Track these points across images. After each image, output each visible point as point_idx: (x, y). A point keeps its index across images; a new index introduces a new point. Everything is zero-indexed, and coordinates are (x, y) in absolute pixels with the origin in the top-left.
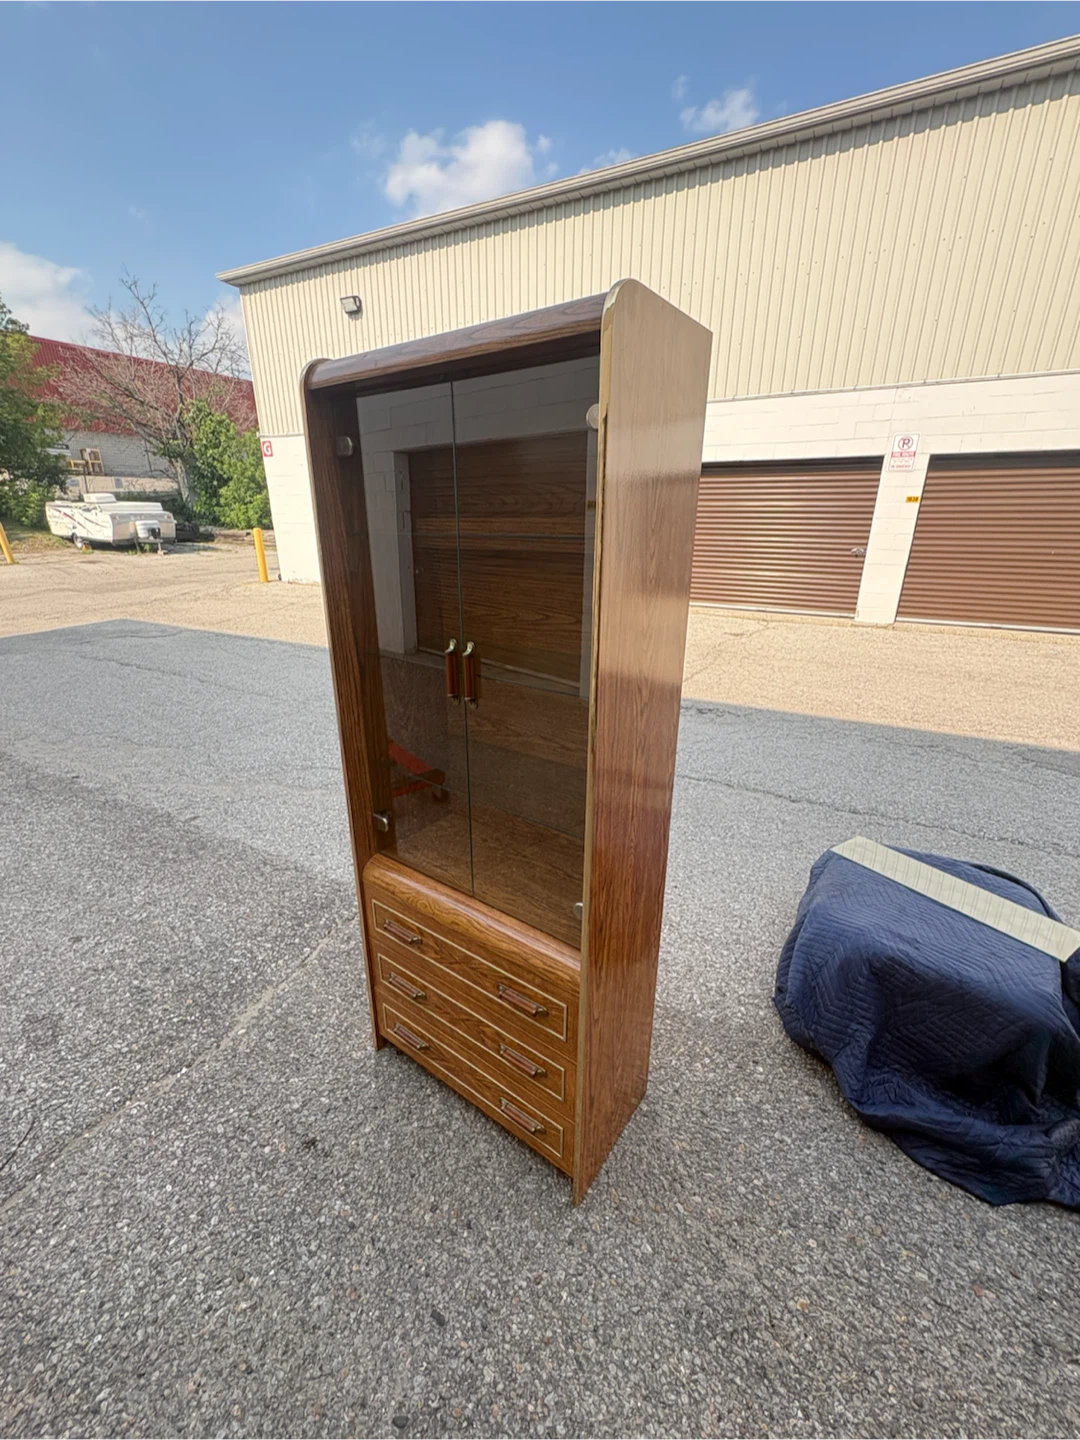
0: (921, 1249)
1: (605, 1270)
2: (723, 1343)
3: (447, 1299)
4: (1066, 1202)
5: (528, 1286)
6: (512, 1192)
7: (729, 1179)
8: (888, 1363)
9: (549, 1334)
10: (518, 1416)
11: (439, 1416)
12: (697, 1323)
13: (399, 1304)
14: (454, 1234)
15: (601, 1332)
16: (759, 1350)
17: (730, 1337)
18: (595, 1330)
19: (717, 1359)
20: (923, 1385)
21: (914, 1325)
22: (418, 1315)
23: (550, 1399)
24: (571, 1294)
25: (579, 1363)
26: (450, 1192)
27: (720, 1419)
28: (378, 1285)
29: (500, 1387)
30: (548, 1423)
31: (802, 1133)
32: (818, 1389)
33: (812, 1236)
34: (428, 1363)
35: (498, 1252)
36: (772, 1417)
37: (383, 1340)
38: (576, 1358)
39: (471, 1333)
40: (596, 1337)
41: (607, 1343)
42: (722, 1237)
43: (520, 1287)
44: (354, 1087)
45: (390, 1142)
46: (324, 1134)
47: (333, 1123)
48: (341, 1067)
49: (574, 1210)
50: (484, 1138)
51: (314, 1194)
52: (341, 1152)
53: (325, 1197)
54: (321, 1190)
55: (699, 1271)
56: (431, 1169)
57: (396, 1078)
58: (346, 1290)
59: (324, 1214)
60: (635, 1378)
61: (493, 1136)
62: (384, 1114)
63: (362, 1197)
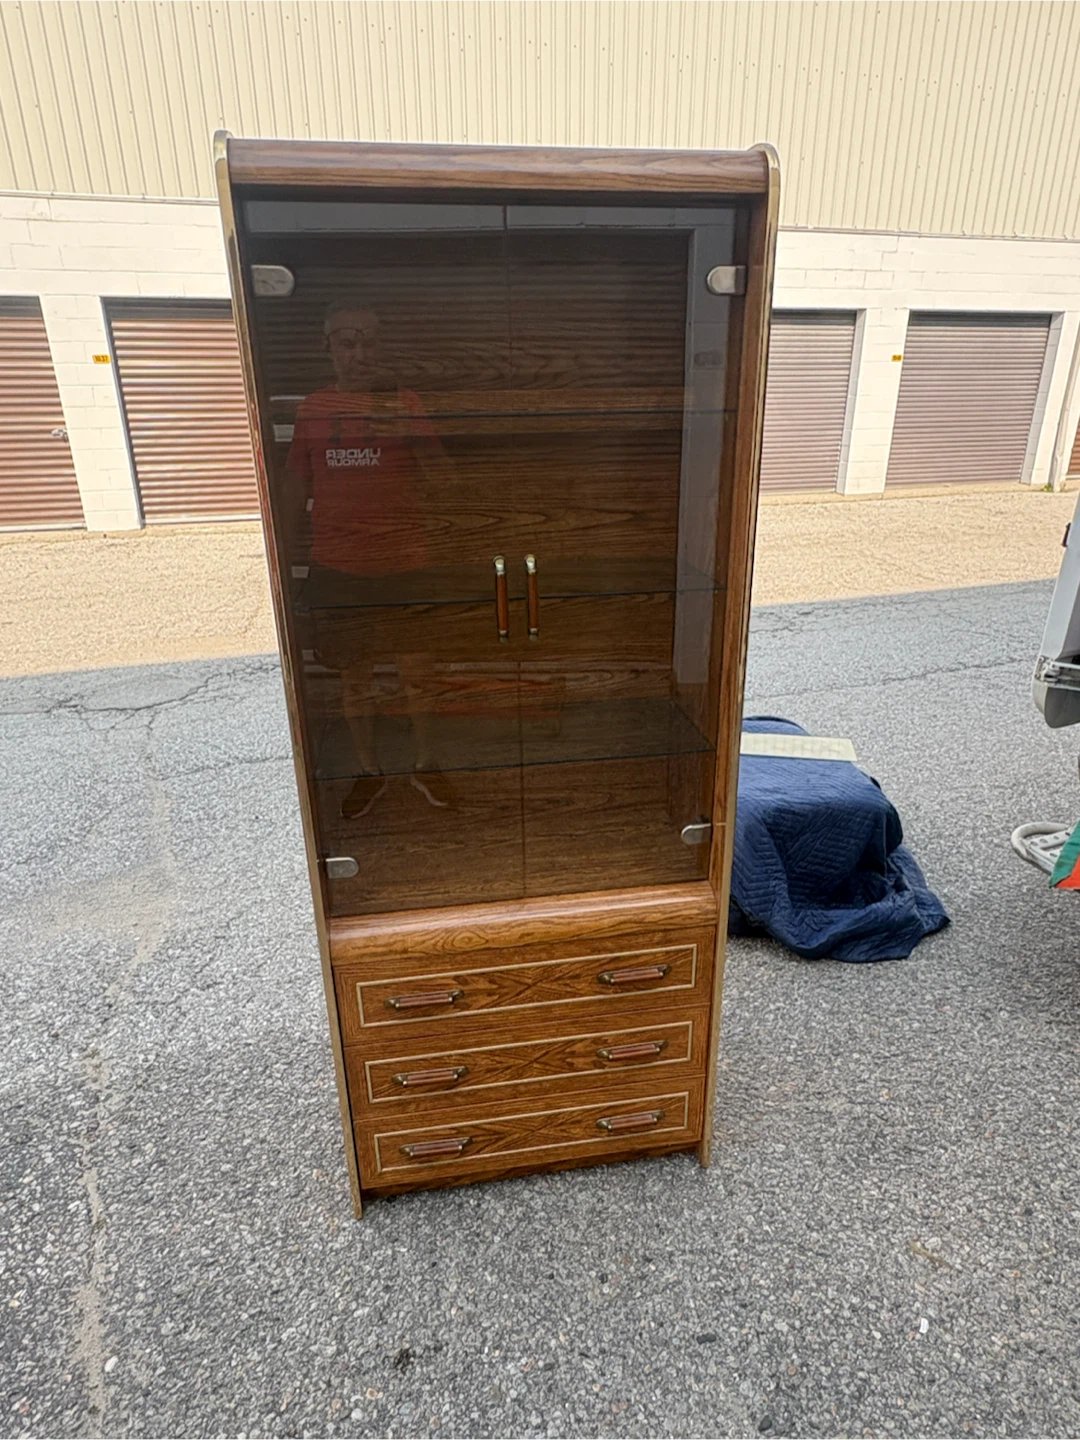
0: (902, 1011)
1: (772, 1186)
2: (876, 1156)
3: (696, 1320)
4: (934, 928)
5: (739, 1250)
6: (649, 1205)
7: (776, 1059)
8: (947, 1085)
9: (786, 1260)
10: (827, 1324)
11: (784, 1388)
12: (854, 1160)
13: (667, 1366)
14: (643, 1277)
15: (813, 1223)
16: (894, 1140)
17: (874, 1149)
18: (808, 1227)
19: (882, 1168)
20: (968, 1080)
21: (937, 1054)
22: (690, 1356)
23: (831, 1293)
24: (770, 1223)
25: (821, 1255)
26: (602, 1254)
27: (916, 1196)
28: (632, 1375)
29: (797, 1324)
30: (846, 1306)
31: (784, 994)
32: (936, 1130)
33: (851, 1052)
34: (737, 1370)
35: (691, 1252)
36: (933, 1167)
37: (687, 1400)
38: (817, 1254)
39: (740, 1319)
40: (812, 1230)
41: (822, 1226)
42: (811, 1098)
43: (736, 1256)
44: (380, 1271)
45: (491, 1274)
46: (408, 1337)
47: (404, 1319)
48: (336, 1269)
49: (708, 1172)
50: (576, 1189)
51: (473, 1387)
52: (450, 1331)
53: (489, 1377)
54: (476, 1378)
55: (821, 1130)
56: (561, 1256)
57: (419, 1223)
58: (611, 1410)
59: (508, 1390)
60: (858, 1226)
61: (582, 1183)
62: (451, 1260)
63: (527, 1339)
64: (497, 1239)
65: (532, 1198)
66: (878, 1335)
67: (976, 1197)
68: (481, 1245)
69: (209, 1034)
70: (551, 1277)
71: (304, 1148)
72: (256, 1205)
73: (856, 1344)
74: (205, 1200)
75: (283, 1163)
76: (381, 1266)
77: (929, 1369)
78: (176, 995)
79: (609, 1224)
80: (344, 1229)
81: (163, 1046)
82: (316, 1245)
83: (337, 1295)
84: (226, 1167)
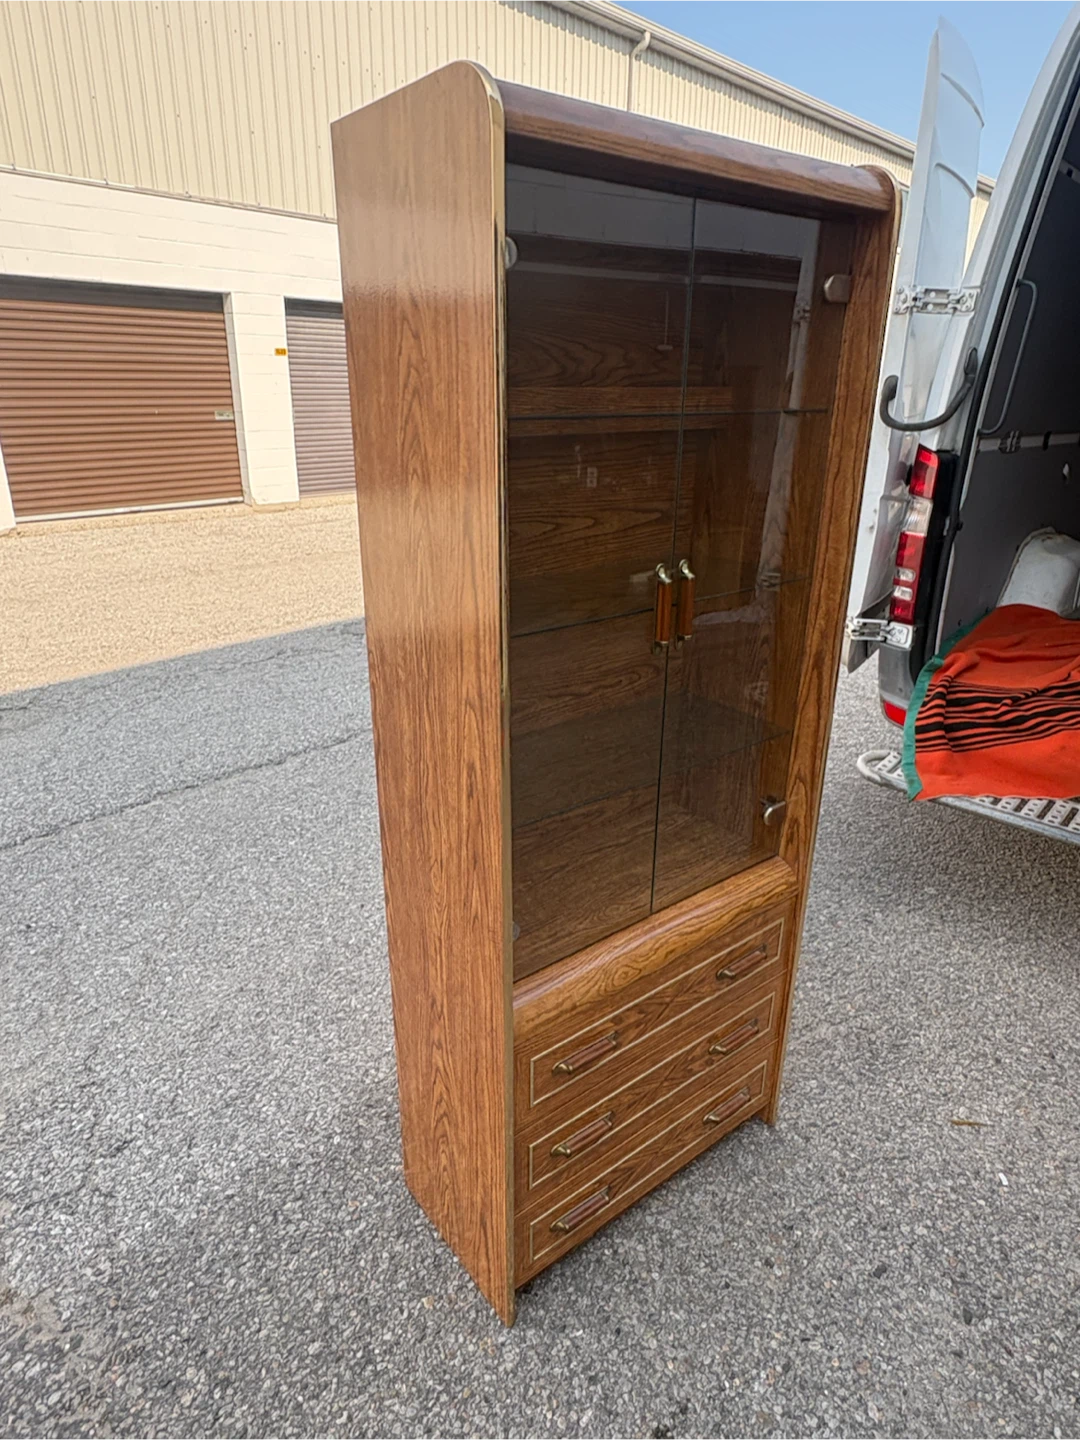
1: (831, 1119)
2: (880, 1061)
3: (862, 1260)
5: (848, 1183)
6: (755, 1179)
9: (885, 1175)
10: (947, 1212)
11: (958, 1279)
12: (869, 1070)
13: (870, 1311)
14: (797, 1246)
15: (880, 1136)
16: (882, 1043)
17: (875, 1056)
19: (891, 1069)
20: (893, 976)
21: (860, 963)
22: (880, 1292)
23: (933, 1186)
24: (852, 1150)
25: (904, 1158)
26: (751, 1242)
27: (927, 1081)
28: (852, 1334)
29: (929, 1223)
30: (949, 1190)
32: (902, 1023)
34: (918, 1284)
35: (816, 1204)
36: (921, 1053)
37: (904, 1329)
38: (901, 1159)
39: (890, 1241)
41: (887, 1134)
42: (804, 1032)
43: (849, 1190)
44: (572, 1366)
45: (676, 1311)
46: (648, 1415)
47: (631, 1400)
48: (526, 1391)
49: (777, 1128)
50: (688, 1194)
51: (742, 1426)
52: (682, 1386)
53: (746, 1408)
54: (737, 1415)
55: (831, 1056)
56: (720, 1262)
57: (573, 1298)
58: (859, 1375)
59: (771, 1409)
60: (909, 1123)
61: (687, 1185)
62: (631, 1318)
63: (751, 1354)
64: (655, 1275)
65: (657, 1221)
66: (982, 1202)
67: (962, 1065)
68: (645, 1289)
69: (168, 1205)
70: (727, 1286)
71: (393, 1282)
72: (386, 1371)
73: (975, 1217)
74: (316, 1397)
75: (380, 1309)
76: (570, 1361)
77: (1030, 1211)
78: (79, 1177)
79: (736, 1213)
80: (503, 1344)
81: (110, 1244)
82: (487, 1378)
83: (549, 1416)
84: (313, 1348)
